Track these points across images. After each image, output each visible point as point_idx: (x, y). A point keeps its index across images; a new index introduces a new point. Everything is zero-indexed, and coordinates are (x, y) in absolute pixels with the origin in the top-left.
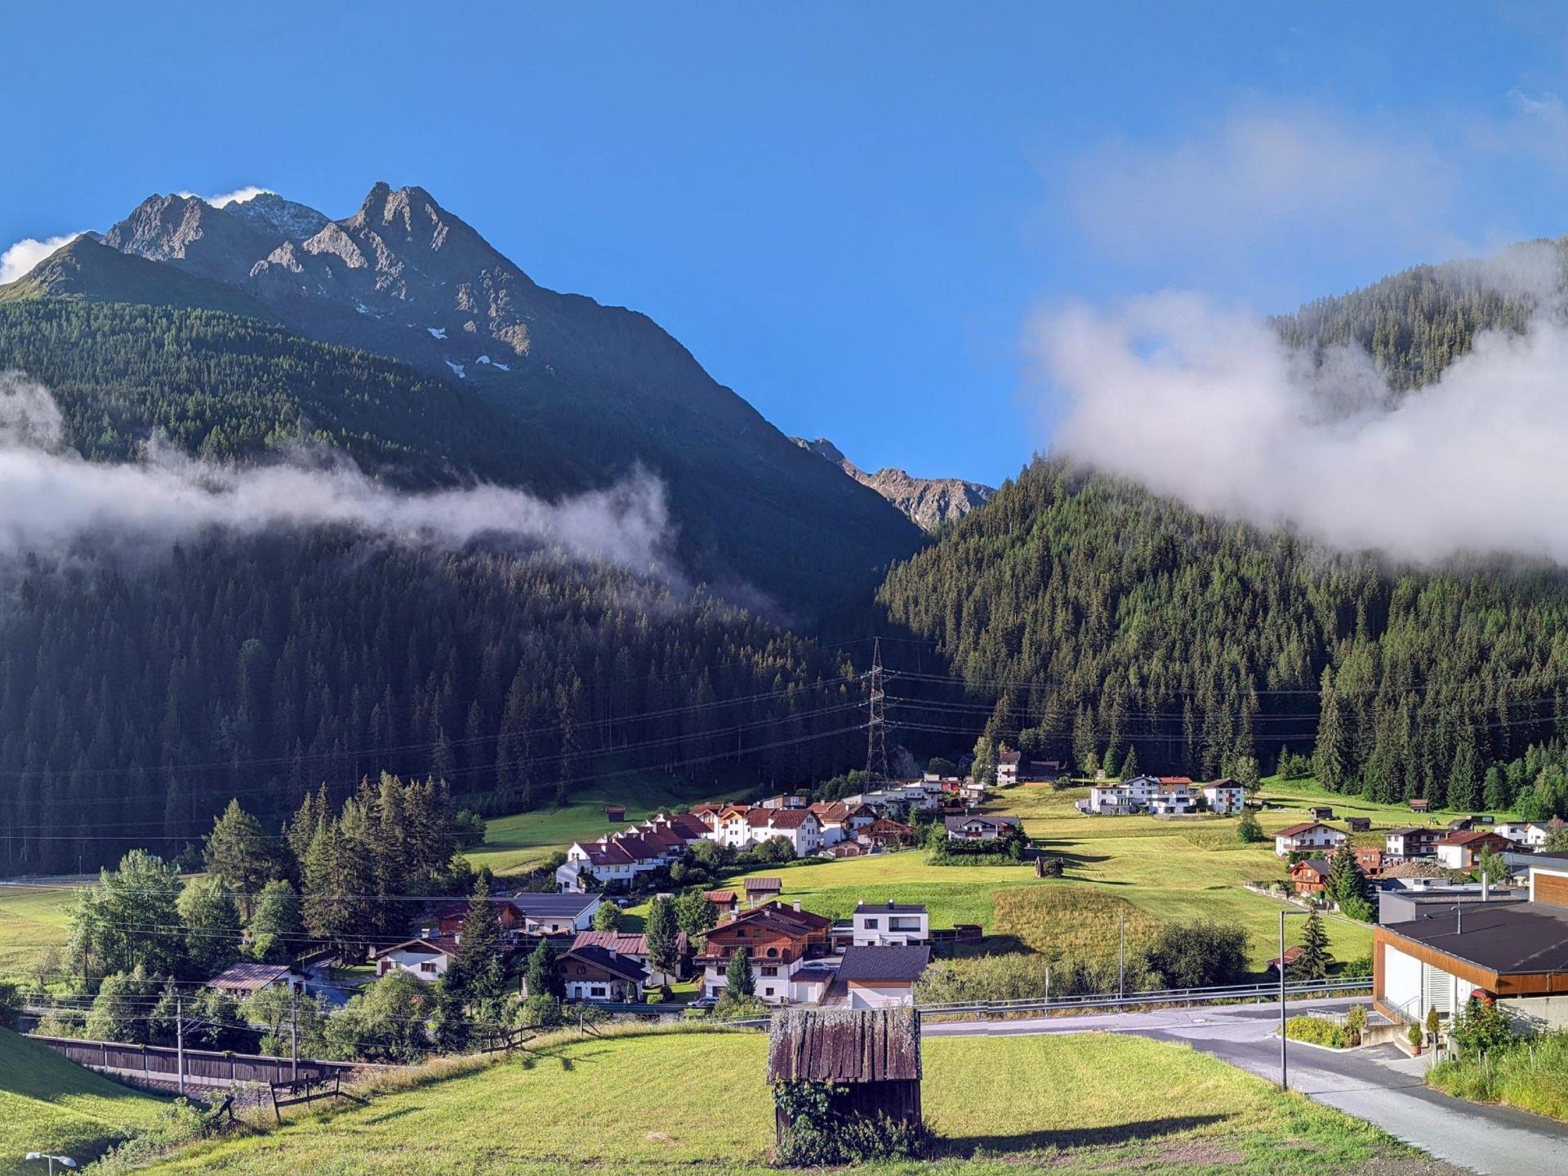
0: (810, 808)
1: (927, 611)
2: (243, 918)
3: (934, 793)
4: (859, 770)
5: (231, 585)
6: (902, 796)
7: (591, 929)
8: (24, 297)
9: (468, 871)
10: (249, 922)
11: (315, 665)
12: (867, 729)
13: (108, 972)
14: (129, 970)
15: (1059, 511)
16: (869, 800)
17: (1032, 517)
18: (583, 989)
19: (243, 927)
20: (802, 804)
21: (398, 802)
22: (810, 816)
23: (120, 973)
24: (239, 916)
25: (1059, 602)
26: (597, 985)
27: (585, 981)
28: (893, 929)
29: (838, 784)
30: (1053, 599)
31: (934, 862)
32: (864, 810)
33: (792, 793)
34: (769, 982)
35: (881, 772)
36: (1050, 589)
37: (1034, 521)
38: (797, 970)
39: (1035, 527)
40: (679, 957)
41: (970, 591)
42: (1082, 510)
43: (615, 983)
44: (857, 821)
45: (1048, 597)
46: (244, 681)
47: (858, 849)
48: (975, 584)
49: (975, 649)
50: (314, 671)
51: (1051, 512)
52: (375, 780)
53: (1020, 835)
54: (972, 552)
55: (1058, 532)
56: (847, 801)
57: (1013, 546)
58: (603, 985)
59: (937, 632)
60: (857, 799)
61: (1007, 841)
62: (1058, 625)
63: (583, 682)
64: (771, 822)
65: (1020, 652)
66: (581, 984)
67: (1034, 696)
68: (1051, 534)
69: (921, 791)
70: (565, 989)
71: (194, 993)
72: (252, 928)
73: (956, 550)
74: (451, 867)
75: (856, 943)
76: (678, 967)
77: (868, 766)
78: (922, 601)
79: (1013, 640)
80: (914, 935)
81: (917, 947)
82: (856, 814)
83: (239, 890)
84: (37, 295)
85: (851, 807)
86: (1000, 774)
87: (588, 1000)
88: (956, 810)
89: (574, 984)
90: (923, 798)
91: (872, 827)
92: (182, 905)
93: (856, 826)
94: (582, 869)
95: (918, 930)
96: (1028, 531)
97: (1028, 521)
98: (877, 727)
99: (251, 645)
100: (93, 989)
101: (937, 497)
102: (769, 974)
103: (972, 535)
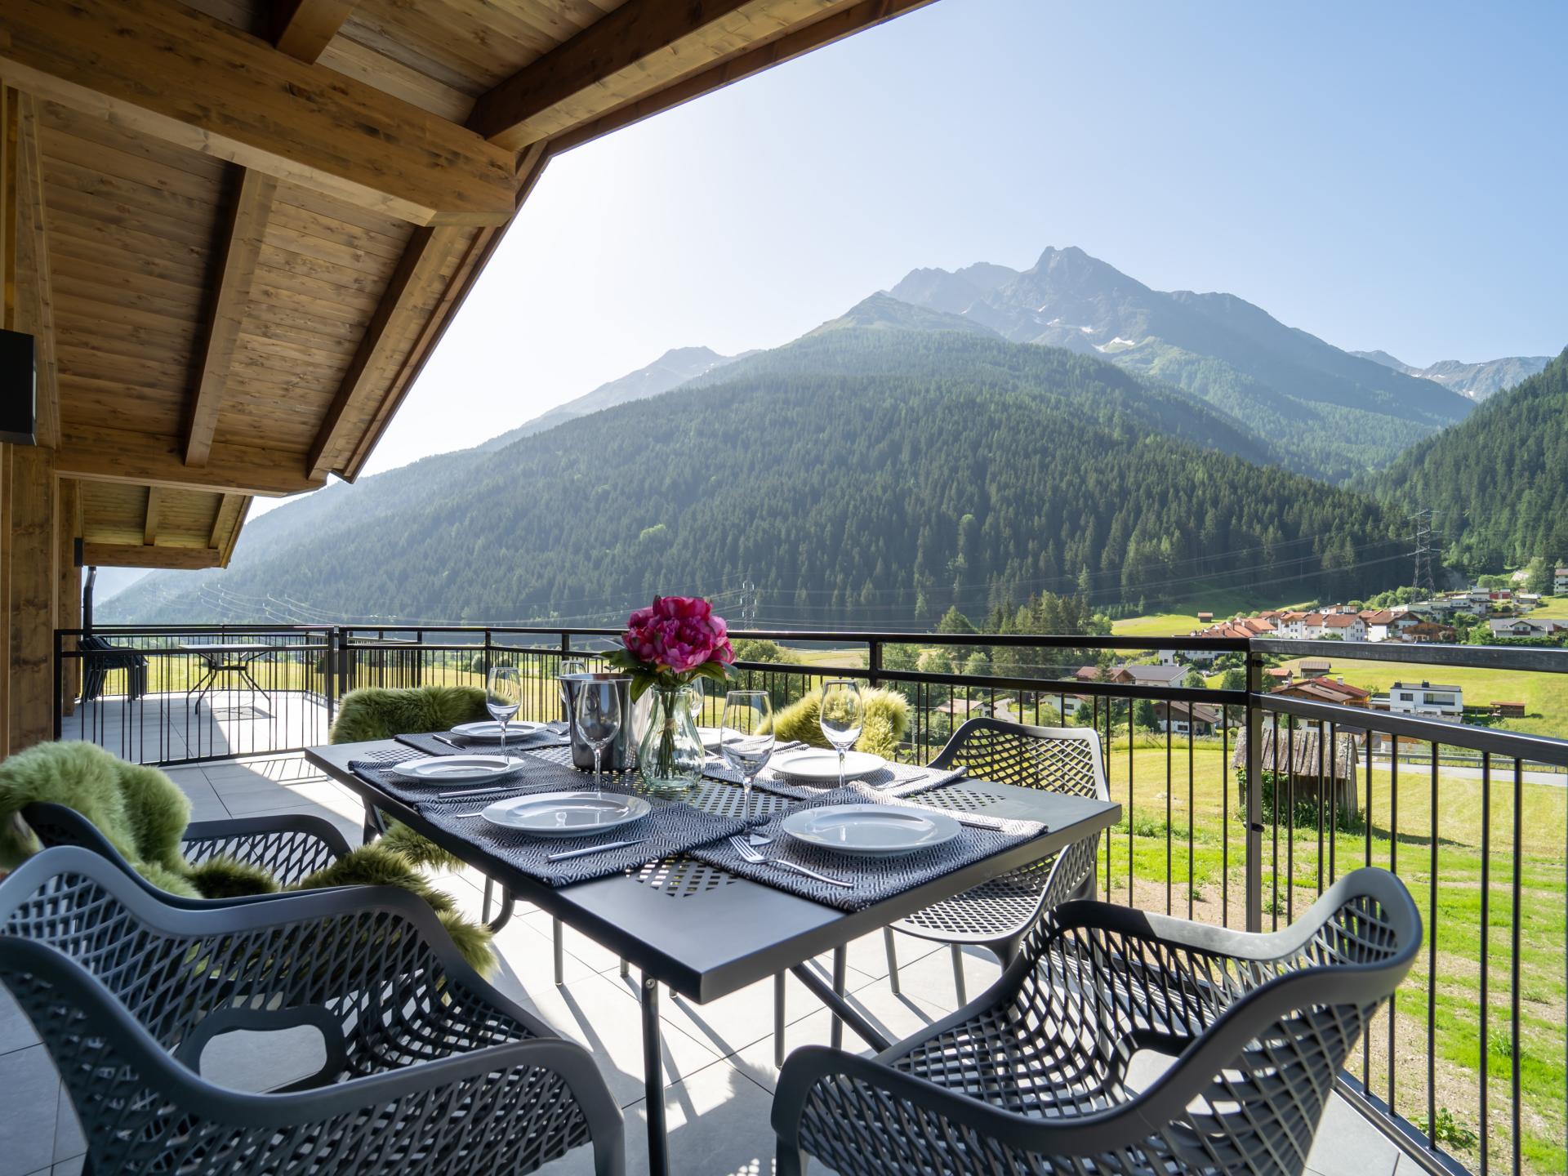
0: (1360, 614)
1: (1477, 464)
3: (1483, 602)
4: (1407, 586)
5: (955, 484)
6: (1448, 605)
11: (1005, 528)
12: (1413, 556)
16: (1415, 608)
20: (1353, 611)
21: (1052, 608)
22: (1359, 620)
26: (1182, 723)
27: (1174, 720)
28: (1428, 702)
29: (1388, 597)
32: (1410, 615)
33: (1345, 603)
35: (1428, 587)
41: (1523, 442)
43: (1195, 723)
44: (1401, 624)
46: (962, 541)
48: (1528, 436)
49: (1531, 488)
50: (1005, 531)
52: (1039, 594)
54: (1525, 412)
56: (1394, 609)
58: (1186, 724)
59: (1488, 479)
60: (1403, 608)
61: (1559, 639)
63: (1181, 533)
64: (1324, 624)
69: (1467, 601)
70: (1159, 724)
73: (1509, 413)
77: (1415, 582)
78: (1472, 456)
80: (1448, 708)
81: (1451, 715)
82: (1400, 618)
83: (954, 659)
84: (850, 325)
85: (1396, 614)
86: (1556, 586)
87: (1175, 731)
88: (1506, 614)
90: (1469, 607)
91: (1416, 628)
93: (1400, 627)
95: (1452, 704)
98: (1422, 555)
99: (967, 517)
101: (1491, 374)
103: (1526, 398)
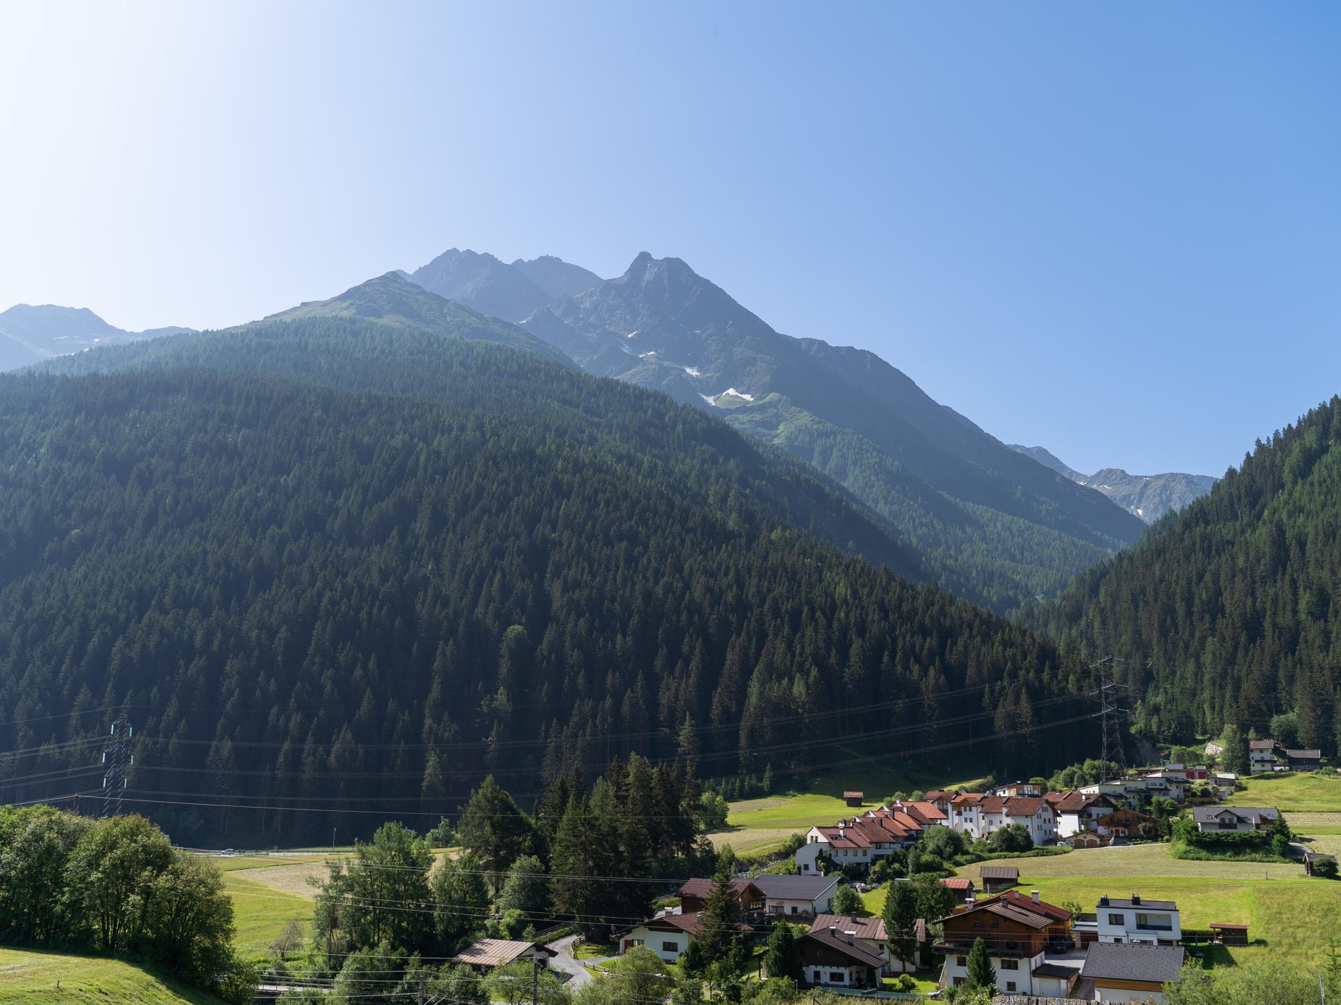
0: (1045, 797)
1: (1156, 600)
2: (491, 892)
3: (1180, 782)
4: (1094, 759)
5: (498, 576)
6: (1142, 786)
7: (830, 912)
8: (334, 314)
9: (711, 851)
10: (497, 895)
11: (573, 650)
12: (1099, 718)
13: (352, 947)
14: (373, 946)
15: (1290, 494)
16: (1107, 790)
17: (1262, 502)
18: (822, 974)
19: (491, 903)
20: (1036, 792)
21: (644, 781)
22: (1045, 805)
23: (366, 949)
24: (487, 891)
25: (1301, 584)
26: (835, 970)
27: (824, 965)
28: (1142, 926)
29: (1074, 773)
30: (1293, 581)
31: (1183, 856)
32: (1103, 800)
33: (1025, 781)
34: (1010, 975)
35: (1118, 761)
36: (1289, 570)
37: (1265, 506)
38: (1039, 964)
39: (1266, 513)
40: (918, 945)
41: (1200, 577)
42: (1317, 491)
43: (854, 968)
44: (1095, 811)
45: (1287, 577)
47: (1098, 841)
48: (1204, 571)
49: (1213, 635)
50: (572, 656)
51: (1282, 496)
52: (624, 759)
53: (1282, 828)
54: (1198, 540)
55: (1290, 514)
56: (1084, 791)
57: (1243, 532)
58: (842, 970)
59: (1169, 621)
60: (1094, 789)
61: (1268, 834)
62: (1302, 606)
63: (820, 672)
64: (1005, 810)
65: (1263, 637)
66: (820, 968)
67: (1283, 682)
68: (1284, 517)
69: (1163, 781)
70: (804, 973)
71: (438, 968)
72: (501, 902)
73: (1182, 540)
74: (694, 846)
75: (1101, 939)
76: (917, 955)
77: (1104, 754)
78: (1150, 590)
79: (1253, 627)
80: (1165, 935)
81: (1169, 948)
82: (1094, 804)
85: (1088, 796)
86: (1252, 763)
87: (827, 985)
88: (1206, 799)
89: (813, 968)
90: (1166, 789)
91: (1112, 817)
92: (431, 878)
93: (1094, 817)
94: (821, 851)
95: (1169, 928)
96: (1259, 517)
97: (1258, 507)
98: (1108, 717)
99: (515, 629)
100: (337, 966)
101: (1158, 491)
102: (1009, 968)
103: (1197, 523)
